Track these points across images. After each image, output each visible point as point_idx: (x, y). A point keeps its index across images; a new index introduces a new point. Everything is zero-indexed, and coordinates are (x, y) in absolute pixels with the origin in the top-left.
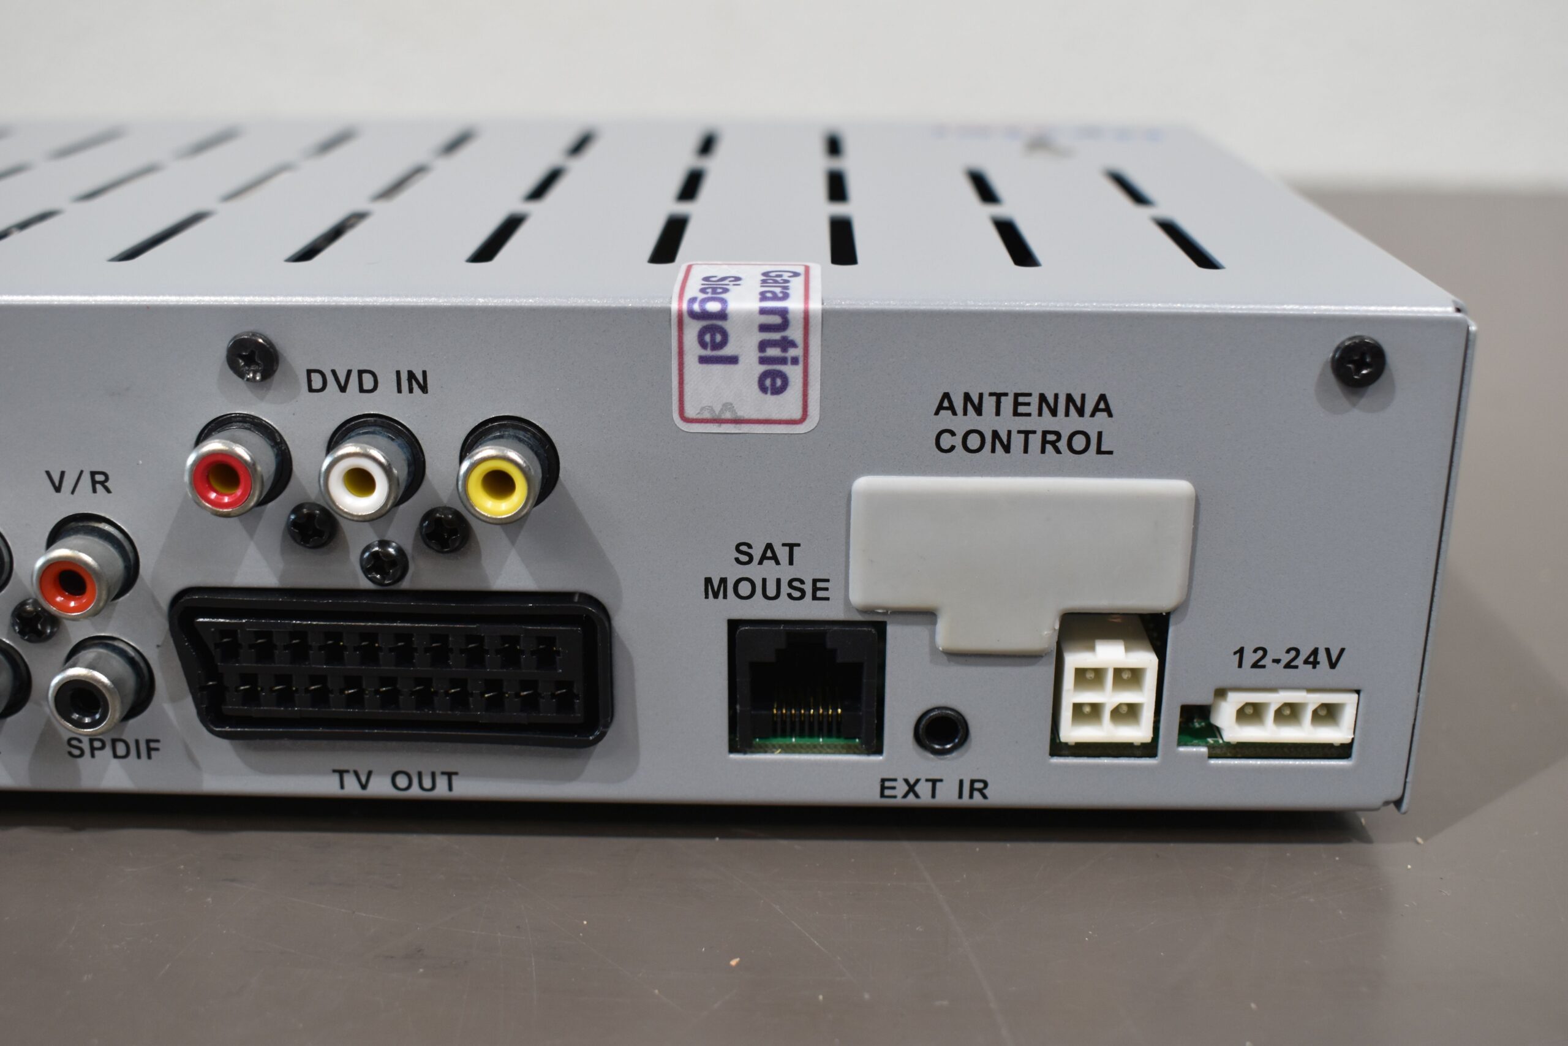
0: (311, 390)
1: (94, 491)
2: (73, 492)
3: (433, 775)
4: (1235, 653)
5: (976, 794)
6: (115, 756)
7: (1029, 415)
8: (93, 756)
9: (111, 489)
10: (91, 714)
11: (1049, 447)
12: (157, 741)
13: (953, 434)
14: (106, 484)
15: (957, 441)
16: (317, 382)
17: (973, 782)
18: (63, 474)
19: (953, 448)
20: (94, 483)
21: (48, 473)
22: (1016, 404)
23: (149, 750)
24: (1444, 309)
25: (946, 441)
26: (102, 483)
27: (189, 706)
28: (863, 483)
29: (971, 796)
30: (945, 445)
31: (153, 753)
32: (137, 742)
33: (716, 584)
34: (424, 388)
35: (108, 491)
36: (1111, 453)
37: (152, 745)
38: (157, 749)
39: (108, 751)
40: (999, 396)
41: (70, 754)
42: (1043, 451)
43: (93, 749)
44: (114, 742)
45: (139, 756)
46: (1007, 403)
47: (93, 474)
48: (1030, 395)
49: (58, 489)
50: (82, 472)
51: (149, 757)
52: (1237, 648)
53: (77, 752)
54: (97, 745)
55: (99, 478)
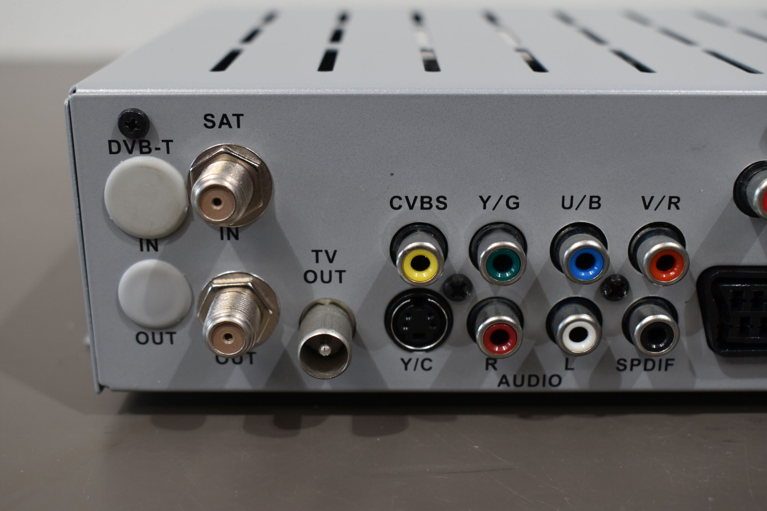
1: (669, 208)
2: (655, 209)
6: (645, 369)
8: (631, 369)
9: (680, 207)
10: (657, 343)
12: (673, 360)
14: (678, 204)
18: (652, 198)
20: (670, 203)
21: (643, 198)
23: (667, 365)
26: (675, 204)
27: (701, 337)
31: (669, 367)
32: (661, 361)
35: (678, 208)
37: (670, 362)
38: (672, 365)
39: (642, 366)
41: (618, 369)
43: (632, 365)
44: (646, 361)
45: (660, 369)
47: (671, 198)
49: (647, 207)
50: (664, 197)
51: (666, 369)
53: (622, 367)
54: (636, 362)
55: (674, 200)
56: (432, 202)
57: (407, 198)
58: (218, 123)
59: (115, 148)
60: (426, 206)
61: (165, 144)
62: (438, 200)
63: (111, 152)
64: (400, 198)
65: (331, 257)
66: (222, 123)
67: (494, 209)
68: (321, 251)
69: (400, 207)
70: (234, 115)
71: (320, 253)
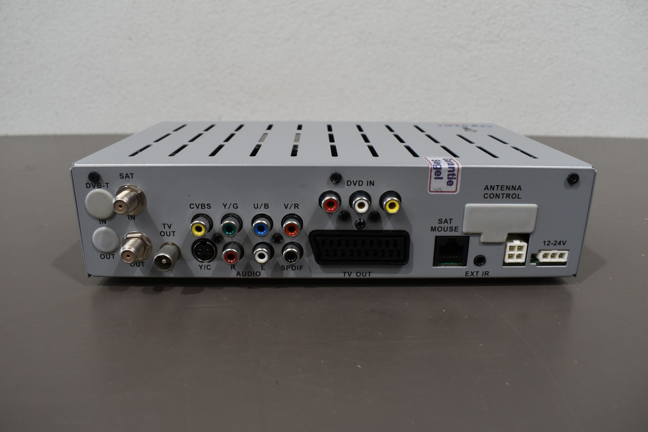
0: (348, 185)
1: (295, 208)
2: (290, 209)
3: (366, 273)
4: (544, 242)
5: (486, 275)
6: (292, 270)
7: (504, 190)
8: (287, 270)
9: (299, 208)
10: (291, 260)
11: (508, 197)
12: (303, 266)
13: (487, 194)
14: (298, 207)
15: (488, 196)
16: (349, 183)
17: (486, 272)
18: (288, 204)
19: (487, 197)
20: (295, 206)
21: (284, 204)
22: (501, 188)
23: (300, 268)
24: (590, 167)
25: (486, 196)
26: (297, 207)
27: (313, 257)
28: (468, 205)
29: (485, 275)
30: (486, 197)
31: (301, 269)
32: (298, 266)
33: (434, 228)
34: (373, 185)
35: (298, 208)
36: (520, 198)
37: (301, 267)
38: (302, 268)
39: (291, 268)
40: (498, 186)
41: (282, 269)
42: (506, 198)
43: (287, 268)
44: (292, 266)
45: (298, 270)
46: (500, 187)
47: (295, 204)
48: (504, 186)
49: (286, 208)
50: (292, 204)
51: (300, 270)
52: (544, 241)
53: (283, 269)
54: (288, 267)
55: (296, 205)
56: (205, 206)
57: (196, 204)
58: (125, 177)
59: (88, 186)
60: (203, 207)
61: (106, 184)
62: (207, 205)
63: (87, 187)
64: (193, 205)
65: (169, 226)
66: (126, 177)
67: (228, 209)
68: (166, 224)
69: (193, 208)
70: (130, 174)
71: (165, 225)
